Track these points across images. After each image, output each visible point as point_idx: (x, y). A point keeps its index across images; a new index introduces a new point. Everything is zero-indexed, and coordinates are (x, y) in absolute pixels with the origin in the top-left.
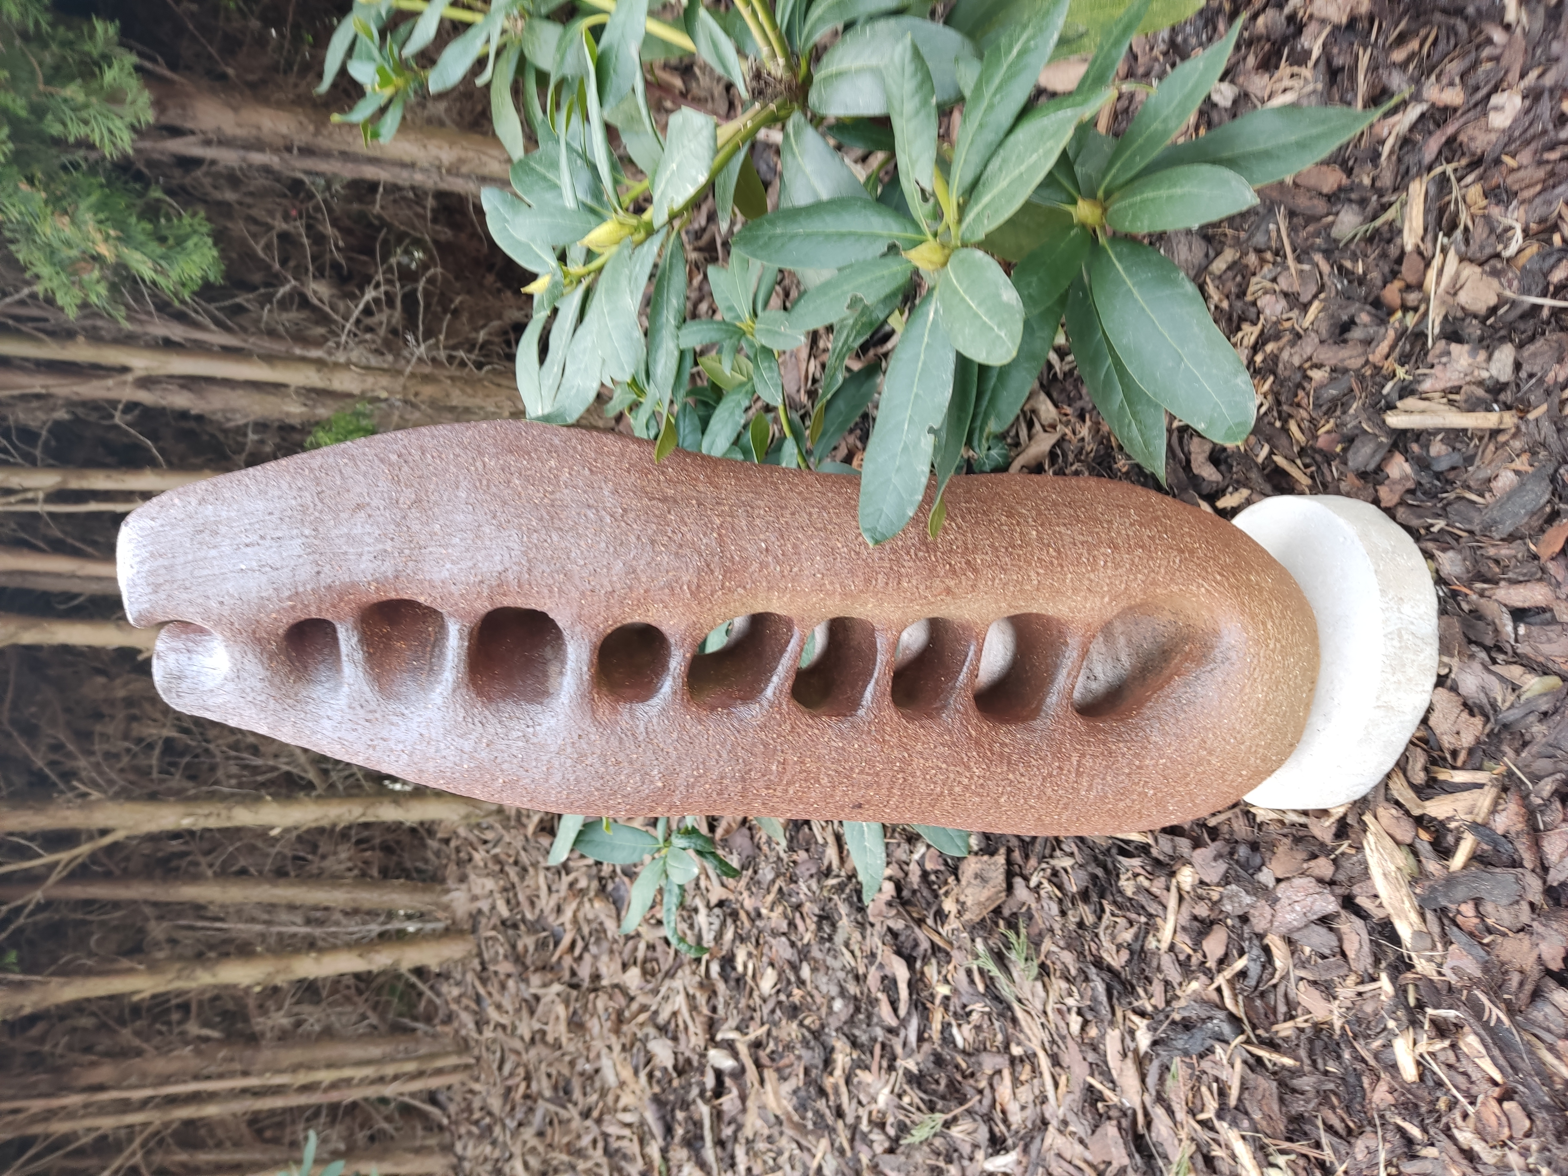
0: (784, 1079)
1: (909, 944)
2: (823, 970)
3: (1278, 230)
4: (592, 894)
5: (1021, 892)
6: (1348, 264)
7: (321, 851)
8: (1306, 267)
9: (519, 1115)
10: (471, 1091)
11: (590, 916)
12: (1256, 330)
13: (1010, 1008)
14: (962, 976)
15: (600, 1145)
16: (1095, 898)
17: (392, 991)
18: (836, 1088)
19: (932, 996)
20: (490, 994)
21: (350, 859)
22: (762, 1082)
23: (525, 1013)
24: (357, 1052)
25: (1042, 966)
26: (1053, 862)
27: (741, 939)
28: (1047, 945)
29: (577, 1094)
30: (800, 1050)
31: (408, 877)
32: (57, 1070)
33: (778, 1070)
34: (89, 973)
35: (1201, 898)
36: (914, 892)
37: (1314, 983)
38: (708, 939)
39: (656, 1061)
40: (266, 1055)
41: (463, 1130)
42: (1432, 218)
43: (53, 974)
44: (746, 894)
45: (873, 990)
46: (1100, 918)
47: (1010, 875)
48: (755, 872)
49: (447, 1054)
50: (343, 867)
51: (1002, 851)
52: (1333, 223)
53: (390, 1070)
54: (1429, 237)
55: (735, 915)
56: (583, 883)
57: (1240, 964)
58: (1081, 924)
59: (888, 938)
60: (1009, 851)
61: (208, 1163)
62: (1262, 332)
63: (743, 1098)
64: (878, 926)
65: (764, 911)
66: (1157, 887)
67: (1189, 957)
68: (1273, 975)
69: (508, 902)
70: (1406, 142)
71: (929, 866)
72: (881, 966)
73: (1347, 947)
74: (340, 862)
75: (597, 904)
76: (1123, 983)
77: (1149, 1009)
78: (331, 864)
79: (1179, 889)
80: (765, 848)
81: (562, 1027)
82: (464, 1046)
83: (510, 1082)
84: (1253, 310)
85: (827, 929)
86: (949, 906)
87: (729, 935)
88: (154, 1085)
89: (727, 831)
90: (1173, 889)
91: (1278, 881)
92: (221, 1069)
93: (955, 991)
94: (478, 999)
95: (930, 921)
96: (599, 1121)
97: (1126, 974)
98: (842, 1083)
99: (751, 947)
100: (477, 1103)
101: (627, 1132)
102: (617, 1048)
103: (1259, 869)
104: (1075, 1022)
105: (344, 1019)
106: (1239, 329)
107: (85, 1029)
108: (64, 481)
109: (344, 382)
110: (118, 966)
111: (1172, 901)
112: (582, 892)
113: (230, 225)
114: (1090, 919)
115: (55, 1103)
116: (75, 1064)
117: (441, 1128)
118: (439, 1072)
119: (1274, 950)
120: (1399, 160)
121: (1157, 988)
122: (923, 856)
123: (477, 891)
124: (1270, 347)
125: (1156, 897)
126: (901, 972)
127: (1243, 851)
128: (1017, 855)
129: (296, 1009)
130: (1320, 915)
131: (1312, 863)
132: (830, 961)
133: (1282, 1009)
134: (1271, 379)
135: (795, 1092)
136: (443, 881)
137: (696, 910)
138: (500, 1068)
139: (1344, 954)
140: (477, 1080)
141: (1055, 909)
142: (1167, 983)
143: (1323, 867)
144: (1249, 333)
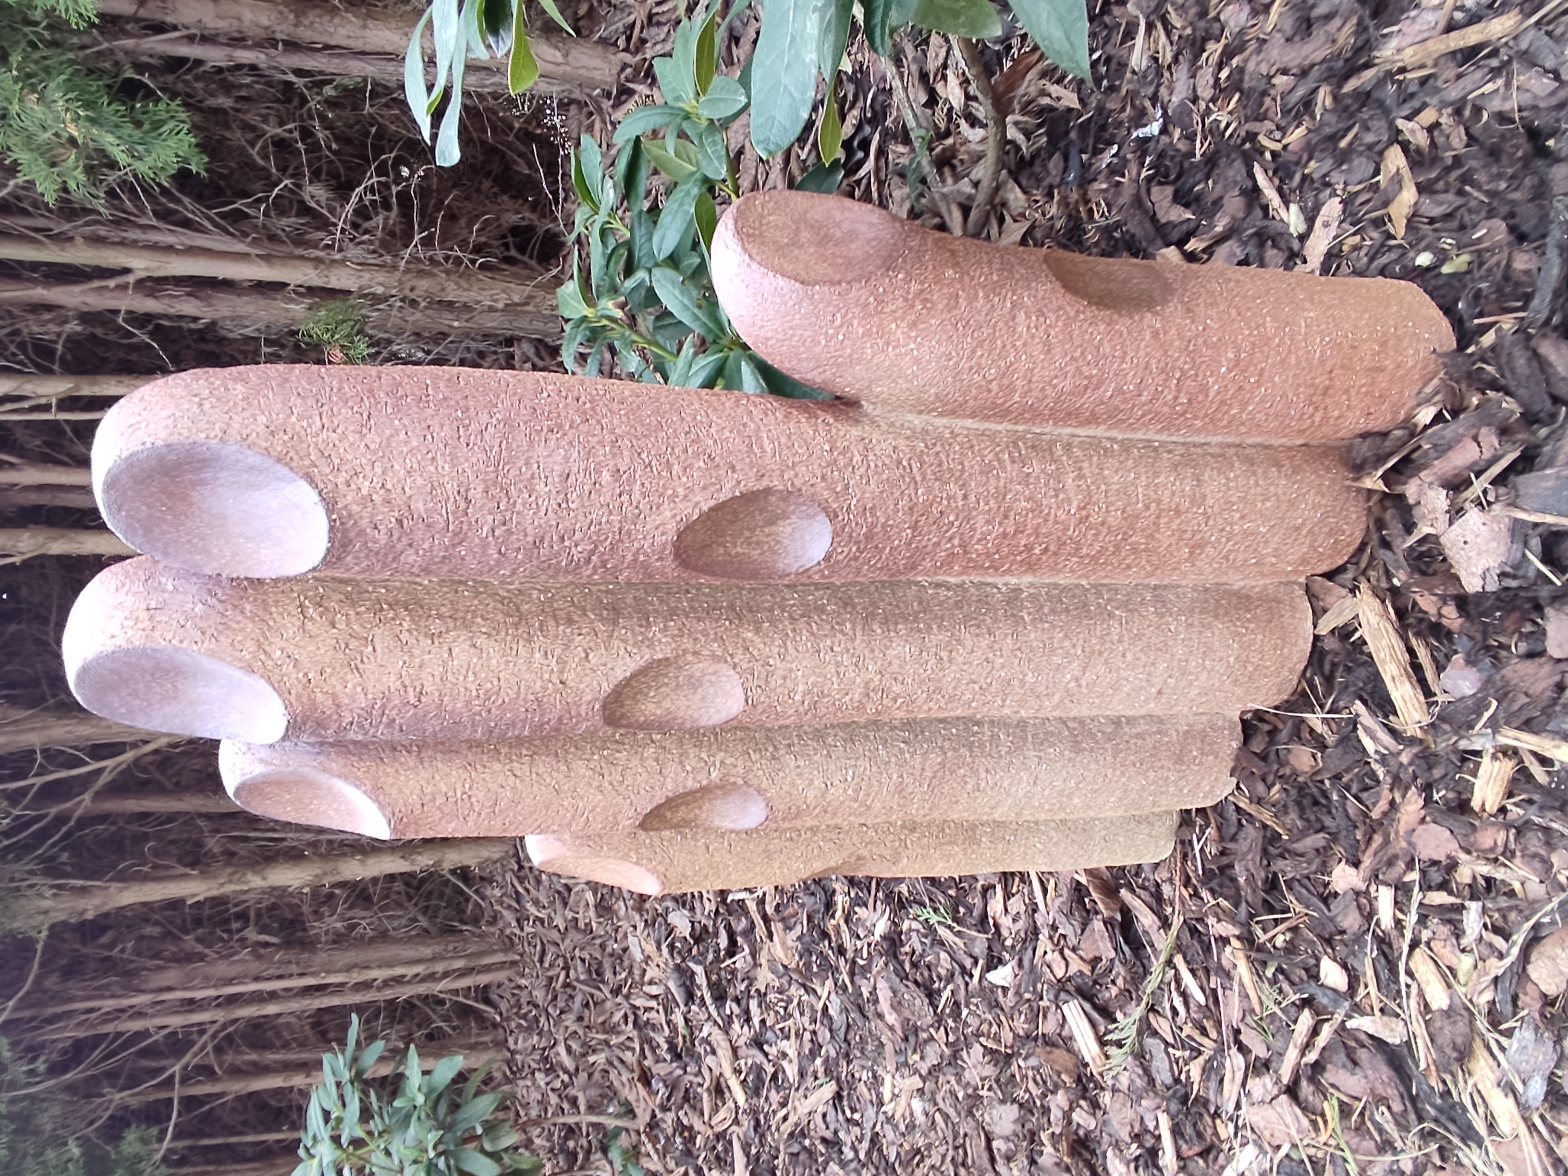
0: (789, 928)
9: (561, 1004)
10: (519, 987)
12: (1221, 46)
15: (631, 1019)
17: (441, 895)
18: (837, 928)
20: (527, 891)
22: (770, 936)
23: (558, 905)
24: (408, 952)
29: (608, 975)
30: (804, 899)
32: (128, 974)
33: (783, 920)
34: (145, 878)
39: (677, 932)
40: (322, 957)
41: (513, 1025)
43: (112, 880)
49: (495, 952)
53: (440, 967)
61: (276, 1062)
62: (1226, 46)
63: (754, 954)
81: (592, 913)
82: (509, 943)
83: (550, 973)
84: (1217, 25)
88: (215, 986)
92: (279, 972)
94: (518, 897)
96: (627, 997)
98: (842, 923)
100: (524, 998)
101: (653, 1004)
102: (641, 926)
105: (396, 923)
106: (1202, 51)
107: (151, 937)
109: (341, 279)
110: (171, 872)
113: (228, 134)
115: (125, 1002)
116: (144, 969)
117: (495, 1025)
118: (488, 969)
124: (1234, 62)
129: (349, 914)
134: (1237, 96)
135: (799, 938)
138: (541, 961)
140: (523, 976)
144: (1214, 49)
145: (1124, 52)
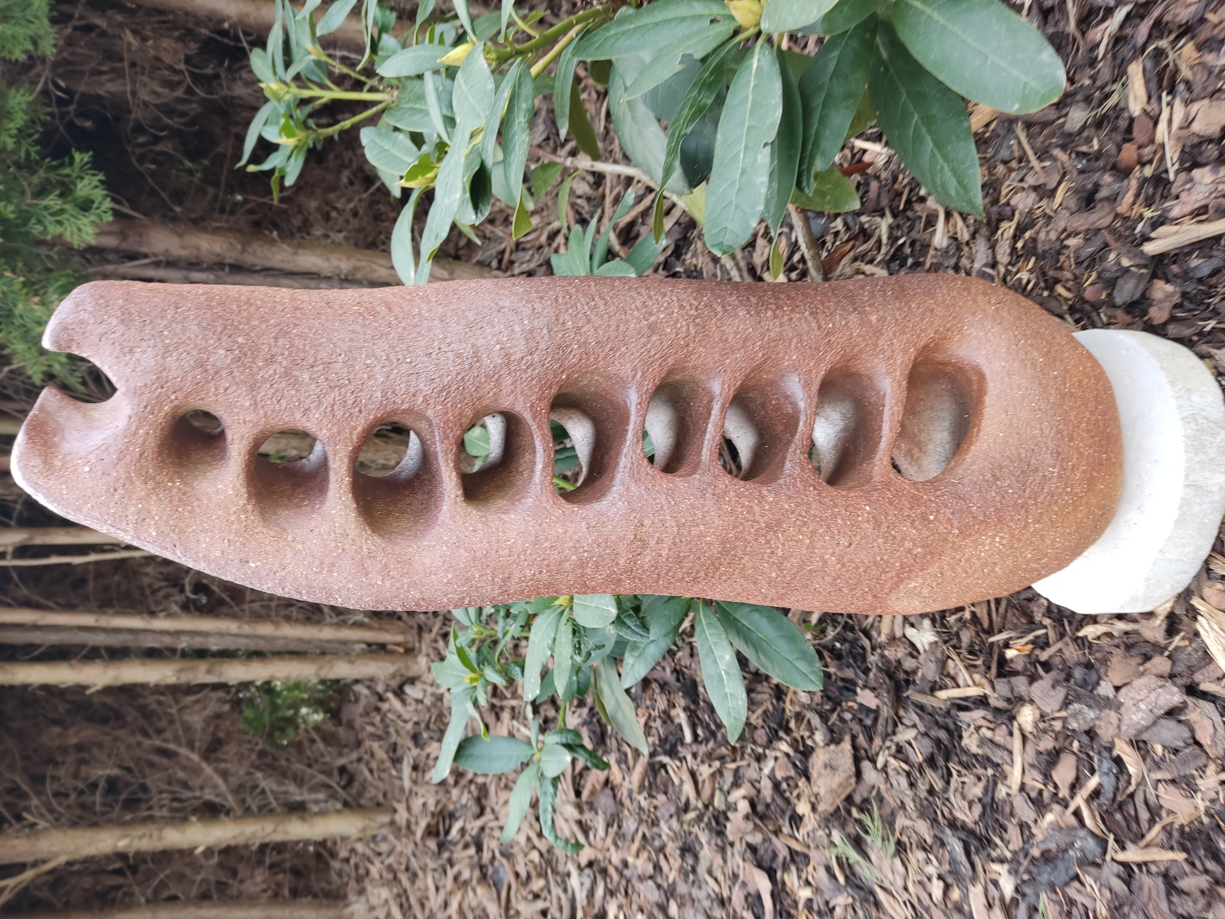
1: (767, 857)
2: (689, 904)
3: (1019, 143)
4: (474, 882)
5: (870, 775)
6: (1084, 149)
7: (240, 876)
8: (1047, 164)
11: (474, 904)
12: (1014, 224)
13: (872, 893)
14: (822, 873)
16: (941, 762)
19: (796, 903)
21: (265, 881)
25: (899, 843)
26: (896, 739)
27: (611, 893)
28: (901, 821)
31: (315, 896)
35: (1045, 731)
36: (768, 806)
37: (1173, 781)
38: (581, 897)
42: (1153, 86)
44: (613, 849)
45: (738, 910)
46: (948, 783)
47: (857, 761)
48: (620, 827)
50: (258, 889)
51: (847, 738)
52: (1064, 123)
54: (1154, 99)
55: (604, 872)
56: (466, 875)
57: (1093, 783)
58: (931, 791)
59: (749, 854)
60: (854, 738)
62: (1018, 225)
64: (737, 845)
65: (630, 860)
66: (1000, 736)
67: (1040, 792)
68: (1129, 783)
69: (401, 906)
70: (1118, 40)
71: (779, 775)
72: (744, 884)
73: (1200, 737)
74: (256, 885)
75: (480, 890)
76: (979, 839)
77: (1009, 855)
78: (249, 887)
79: (1021, 730)
80: (627, 802)
84: (1008, 209)
85: (690, 861)
86: (803, 808)
87: (600, 891)
89: (593, 793)
90: (1016, 732)
91: (1117, 689)
93: (817, 890)
95: (786, 829)
97: (980, 829)
99: (621, 898)
103: (1098, 684)
104: (937, 889)
106: (997, 228)
108: (31, 538)
111: (1016, 743)
112: (466, 883)
114: (939, 785)
119: (1125, 758)
120: (1114, 57)
121: (1014, 834)
122: (773, 770)
123: (374, 901)
124: (1027, 235)
125: (998, 746)
126: (764, 885)
127: (1078, 673)
128: (862, 740)
130: (1166, 708)
131: (1148, 665)
132: (695, 892)
133: (1144, 815)
134: (1033, 259)
136: (345, 897)
137: (569, 875)
139: (1197, 743)
141: (904, 782)
142: (1023, 826)
143: (1161, 664)
144: (1008, 229)
145: (926, 236)
